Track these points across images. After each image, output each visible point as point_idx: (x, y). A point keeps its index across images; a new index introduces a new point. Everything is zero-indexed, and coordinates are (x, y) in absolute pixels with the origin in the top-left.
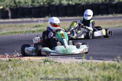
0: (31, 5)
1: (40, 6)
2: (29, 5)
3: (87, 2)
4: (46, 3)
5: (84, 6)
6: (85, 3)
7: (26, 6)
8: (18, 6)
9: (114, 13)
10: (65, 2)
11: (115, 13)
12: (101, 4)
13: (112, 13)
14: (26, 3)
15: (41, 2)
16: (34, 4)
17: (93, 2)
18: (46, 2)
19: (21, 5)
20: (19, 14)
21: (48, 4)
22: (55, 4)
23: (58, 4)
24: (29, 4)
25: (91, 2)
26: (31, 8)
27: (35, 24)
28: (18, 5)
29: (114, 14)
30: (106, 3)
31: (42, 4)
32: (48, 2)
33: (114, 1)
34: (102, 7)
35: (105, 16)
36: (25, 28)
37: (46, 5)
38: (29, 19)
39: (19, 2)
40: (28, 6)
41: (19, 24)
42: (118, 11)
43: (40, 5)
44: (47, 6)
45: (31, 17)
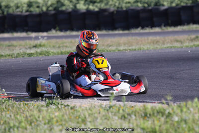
0: (27, 11)
1: (41, 12)
2: (24, 11)
3: (118, 8)
4: (50, 8)
5: (113, 13)
6: (116, 8)
7: (19, 13)
8: (5, 13)
9: (163, 25)
10: (82, 7)
11: (165, 26)
12: (142, 10)
13: (159, 26)
14: (18, 7)
15: (43, 6)
16: (32, 9)
17: (129, 7)
18: (51, 6)
19: (11, 11)
20: (6, 26)
21: (55, 9)
22: (67, 9)
23: (70, 10)
24: (22, 10)
25: (125, 7)
26: (27, 16)
27: (33, 43)
28: (6, 10)
29: (163, 28)
30: (150, 8)
31: (44, 9)
32: (55, 6)
33: (163, 5)
34: (142, 15)
35: (148, 30)
36: (17, 48)
37: (50, 10)
38: (24, 34)
39: (7, 7)
40: (22, 12)
41: (7, 43)
42: (170, 22)
43: (42, 10)
44: (53, 12)
45: (27, 31)
